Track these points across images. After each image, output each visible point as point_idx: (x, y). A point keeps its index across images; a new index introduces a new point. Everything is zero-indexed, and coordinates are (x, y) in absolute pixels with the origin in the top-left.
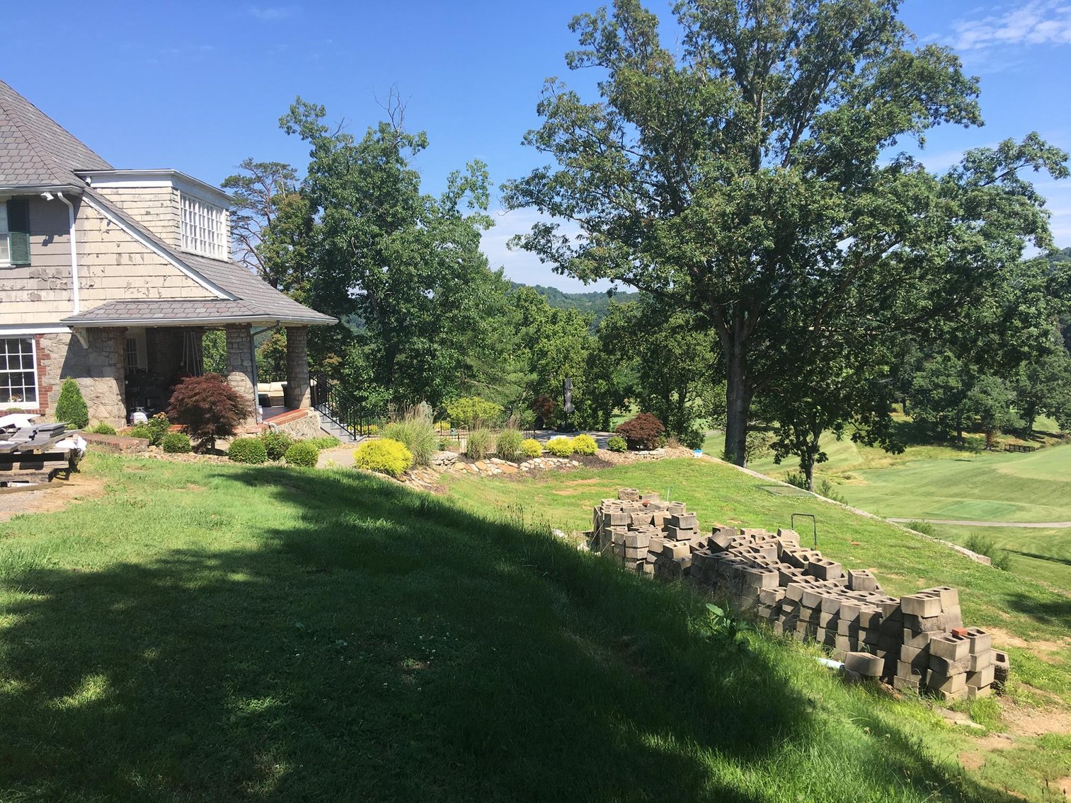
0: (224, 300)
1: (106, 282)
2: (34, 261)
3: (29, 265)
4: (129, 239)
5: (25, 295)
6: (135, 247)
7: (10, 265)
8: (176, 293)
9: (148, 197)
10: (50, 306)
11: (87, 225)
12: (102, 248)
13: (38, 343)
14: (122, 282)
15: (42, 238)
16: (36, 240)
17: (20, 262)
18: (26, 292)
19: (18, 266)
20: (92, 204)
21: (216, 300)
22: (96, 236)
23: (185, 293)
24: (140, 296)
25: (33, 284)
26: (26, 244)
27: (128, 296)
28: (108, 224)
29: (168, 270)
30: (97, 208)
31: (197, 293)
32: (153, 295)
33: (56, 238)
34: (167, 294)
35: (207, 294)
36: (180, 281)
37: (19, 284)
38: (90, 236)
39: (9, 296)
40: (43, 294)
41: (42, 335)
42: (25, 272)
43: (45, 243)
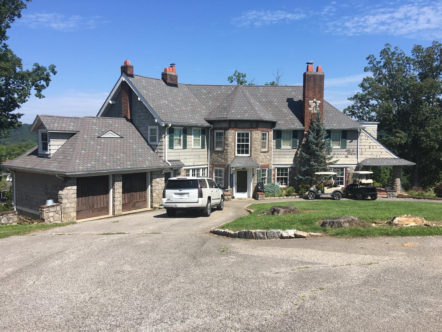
0: (396, 159)
1: (366, 153)
2: (347, 147)
3: (346, 148)
4: (373, 141)
5: (344, 156)
6: (374, 144)
7: (340, 148)
8: (384, 157)
9: (371, 129)
10: (351, 159)
11: (362, 138)
12: (366, 144)
13: (346, 169)
14: (370, 153)
15: (349, 141)
16: (348, 141)
17: (344, 147)
18: (344, 155)
19: (343, 148)
20: (364, 132)
21: (394, 158)
22: (365, 141)
23: (387, 157)
24: (375, 157)
25: (346, 153)
26: (346, 142)
27: (372, 157)
28: (368, 138)
29: (383, 150)
30: (365, 133)
31: (390, 157)
32: (378, 157)
33: (353, 140)
34: (381, 157)
35: (392, 157)
36: (385, 153)
37: (342, 153)
38: (363, 141)
39: (340, 156)
40: (349, 156)
41: (348, 167)
42: (344, 150)
43: (350, 142)
